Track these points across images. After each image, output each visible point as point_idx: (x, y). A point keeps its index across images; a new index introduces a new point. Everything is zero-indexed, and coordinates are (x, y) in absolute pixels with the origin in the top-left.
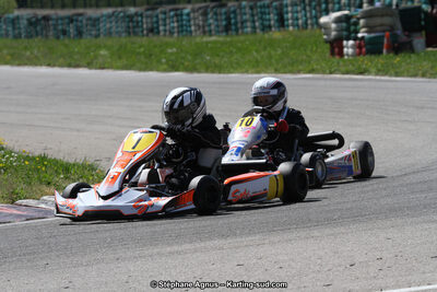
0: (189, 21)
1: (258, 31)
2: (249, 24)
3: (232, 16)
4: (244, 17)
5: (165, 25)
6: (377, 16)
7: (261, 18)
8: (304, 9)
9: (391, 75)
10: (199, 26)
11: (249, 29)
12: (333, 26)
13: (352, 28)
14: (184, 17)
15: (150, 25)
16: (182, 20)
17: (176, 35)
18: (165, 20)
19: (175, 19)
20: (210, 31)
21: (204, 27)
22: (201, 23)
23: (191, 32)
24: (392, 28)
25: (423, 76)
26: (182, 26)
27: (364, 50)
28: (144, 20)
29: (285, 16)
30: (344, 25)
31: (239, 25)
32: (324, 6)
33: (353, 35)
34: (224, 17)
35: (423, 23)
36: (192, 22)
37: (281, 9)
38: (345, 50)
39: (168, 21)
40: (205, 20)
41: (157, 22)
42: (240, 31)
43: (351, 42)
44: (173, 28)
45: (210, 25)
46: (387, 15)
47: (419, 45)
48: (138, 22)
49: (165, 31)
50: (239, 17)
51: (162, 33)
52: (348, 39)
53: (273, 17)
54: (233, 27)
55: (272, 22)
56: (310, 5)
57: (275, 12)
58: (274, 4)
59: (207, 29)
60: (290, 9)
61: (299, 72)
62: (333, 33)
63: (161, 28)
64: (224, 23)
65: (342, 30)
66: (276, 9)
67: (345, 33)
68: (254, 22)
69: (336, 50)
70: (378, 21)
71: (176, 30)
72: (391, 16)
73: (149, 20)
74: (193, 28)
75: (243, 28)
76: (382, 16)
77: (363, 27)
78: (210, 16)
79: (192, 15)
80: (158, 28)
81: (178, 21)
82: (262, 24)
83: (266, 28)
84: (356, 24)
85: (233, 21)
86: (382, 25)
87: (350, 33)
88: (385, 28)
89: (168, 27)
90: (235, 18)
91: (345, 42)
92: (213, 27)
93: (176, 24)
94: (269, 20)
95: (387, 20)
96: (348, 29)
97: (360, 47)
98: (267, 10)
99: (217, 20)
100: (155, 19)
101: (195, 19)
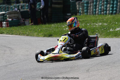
6: (13, 14)
9: (10, 35)
13: (5, 18)
24: (18, 18)
25: (19, 35)
27: (9, 25)
30: (2, 17)
32: (7, 9)
33: (5, 20)
35: (30, 16)
38: (3, 25)
43: (5, 22)
47: (27, 23)
52: (4, 21)
65: (2, 18)
67: (3, 19)
72: (18, 14)
76: (14, 14)
77: (8, 17)
84: (6, 16)
86: (14, 17)
88: (16, 18)
91: (3, 22)
95: (16, 15)
96: (3, 18)
97: (7, 24)
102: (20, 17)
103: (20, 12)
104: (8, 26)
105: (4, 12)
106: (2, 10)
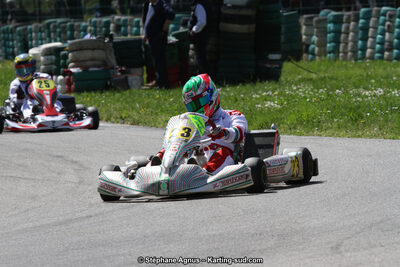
6: (87, 49)
7: (5, 45)
8: (49, 36)
12: (42, 58)
13: (62, 61)
24: (105, 64)
27: (73, 87)
29: (29, 43)
30: (54, 57)
33: (62, 70)
37: (25, 36)
43: (60, 77)
46: (99, 49)
47: (134, 82)
52: (58, 74)
53: (17, 44)
55: (16, 49)
56: (55, 32)
57: (18, 37)
58: (18, 29)
60: (34, 34)
62: (42, 67)
65: (52, 64)
66: (20, 35)
67: (54, 67)
70: (88, 54)
72: (103, 50)
76: (93, 49)
77: (72, 61)
82: (6, 52)
83: (10, 56)
84: (66, 57)
86: (92, 60)
87: (59, 67)
88: (97, 62)
91: (54, 77)
94: (13, 47)
95: (99, 54)
96: (57, 63)
97: (69, 83)
98: (10, 36)
103: (111, 44)
104: (69, 91)
105: (58, 44)
106: (52, 34)
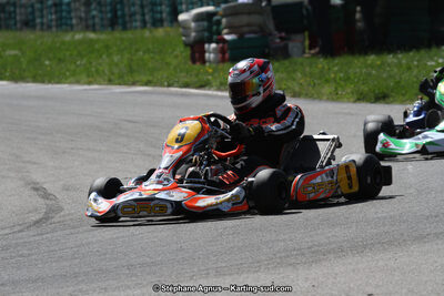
0: (69, 12)
1: (148, 25)
2: (138, 17)
3: (119, 6)
4: (133, 9)
5: (42, 17)
6: (242, 13)
7: (152, 10)
10: (81, 18)
11: (138, 24)
12: (193, 25)
13: (215, 28)
14: (64, 7)
15: (24, 17)
16: (61, 11)
17: (54, 29)
18: (42, 11)
19: (53, 10)
20: (94, 25)
21: (86, 20)
22: (83, 15)
23: (72, 26)
24: (262, 30)
26: (61, 18)
27: (227, 56)
28: (18, 11)
29: (179, 8)
30: (205, 24)
31: (127, 18)
33: (215, 37)
34: (109, 8)
35: (305, 22)
36: (73, 14)
38: (207, 55)
39: (45, 12)
40: (87, 12)
41: (33, 13)
42: (128, 25)
43: (213, 45)
44: (51, 20)
45: (94, 17)
46: (255, 13)
47: (295, 50)
48: (10, 13)
49: (42, 24)
50: (126, 9)
51: (38, 27)
52: (210, 42)
53: (165, 9)
54: (120, 21)
55: (164, 15)
59: (90, 22)
61: (134, 84)
62: (193, 34)
63: (38, 21)
64: (109, 15)
65: (204, 30)
67: (206, 34)
68: (143, 15)
69: (197, 55)
70: (245, 19)
71: (54, 23)
73: (23, 10)
74: (74, 21)
75: (131, 22)
76: (249, 14)
77: (226, 27)
78: (93, 6)
79: (73, 5)
80: (34, 20)
81: (56, 12)
82: (153, 17)
83: (157, 23)
84: (219, 22)
85: (119, 13)
86: (248, 25)
87: (211, 33)
88: (254, 28)
89: (45, 20)
90: (123, 10)
91: (206, 46)
92: (97, 20)
93: (54, 17)
94: (161, 13)
95: (256, 19)
96: (209, 29)
97: (222, 51)
99: (101, 12)
100: (30, 10)
101: (76, 10)
102: (271, 26)
103: (269, 8)
104: (223, 60)
105: (210, 8)
